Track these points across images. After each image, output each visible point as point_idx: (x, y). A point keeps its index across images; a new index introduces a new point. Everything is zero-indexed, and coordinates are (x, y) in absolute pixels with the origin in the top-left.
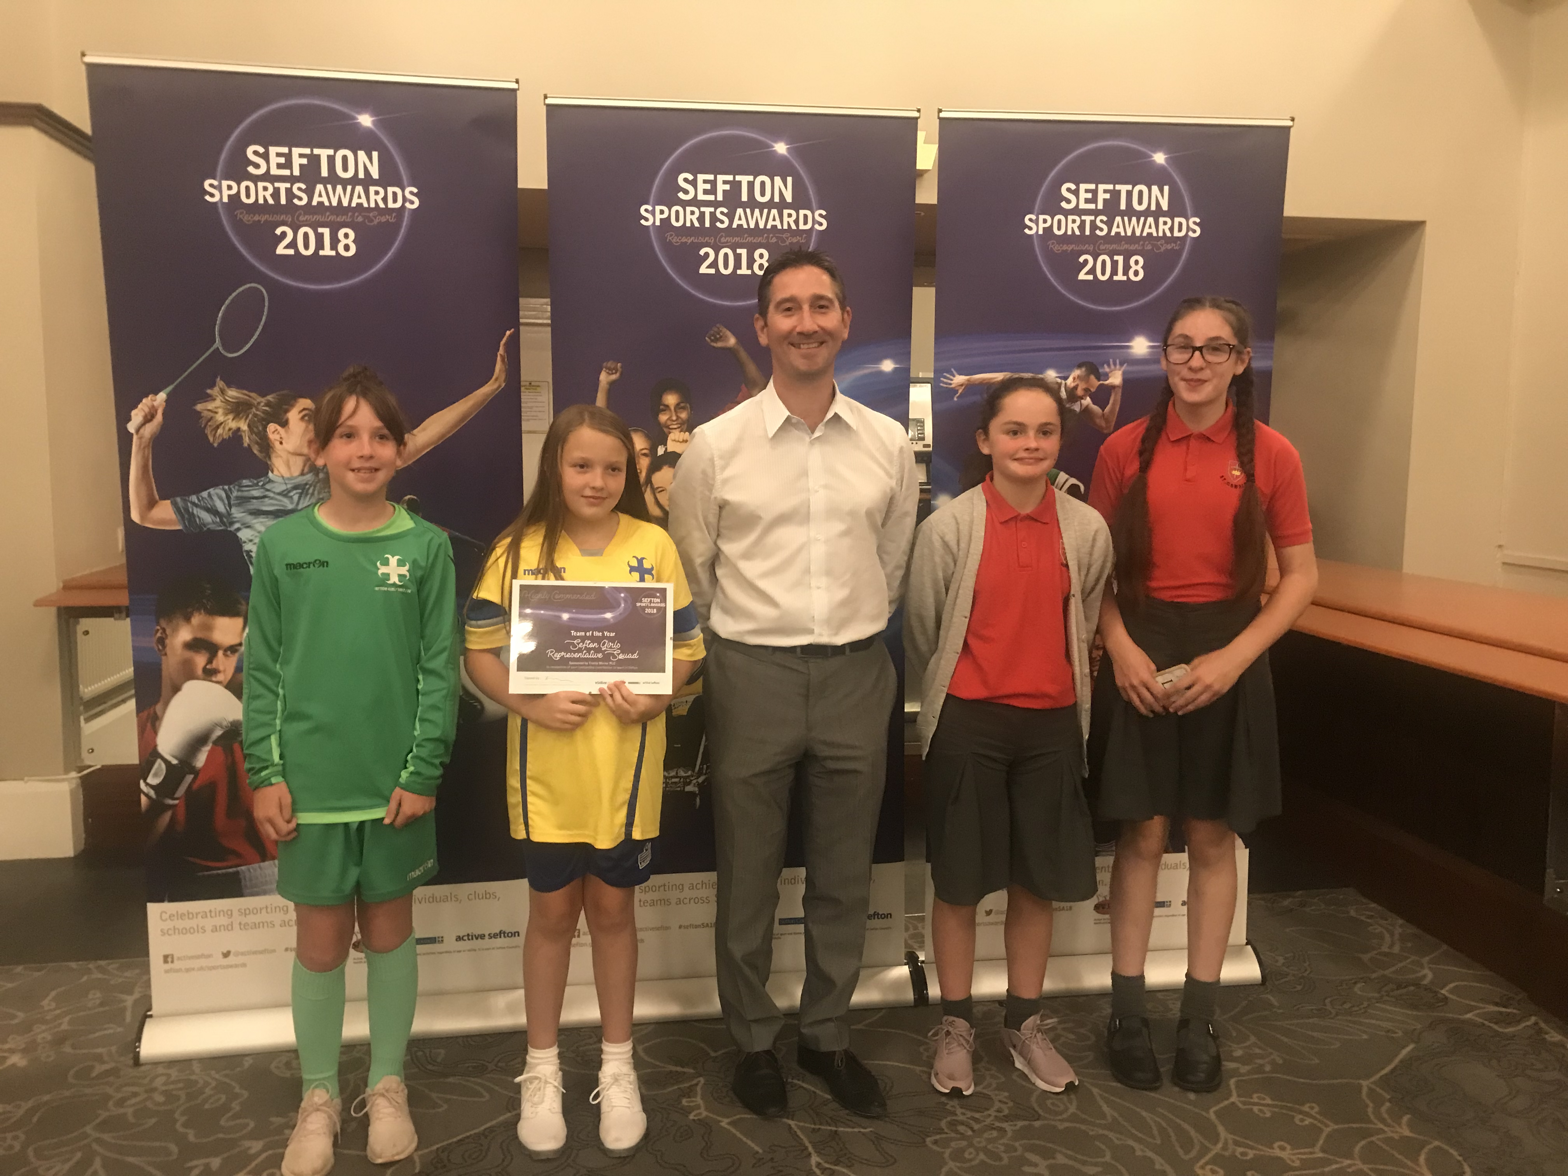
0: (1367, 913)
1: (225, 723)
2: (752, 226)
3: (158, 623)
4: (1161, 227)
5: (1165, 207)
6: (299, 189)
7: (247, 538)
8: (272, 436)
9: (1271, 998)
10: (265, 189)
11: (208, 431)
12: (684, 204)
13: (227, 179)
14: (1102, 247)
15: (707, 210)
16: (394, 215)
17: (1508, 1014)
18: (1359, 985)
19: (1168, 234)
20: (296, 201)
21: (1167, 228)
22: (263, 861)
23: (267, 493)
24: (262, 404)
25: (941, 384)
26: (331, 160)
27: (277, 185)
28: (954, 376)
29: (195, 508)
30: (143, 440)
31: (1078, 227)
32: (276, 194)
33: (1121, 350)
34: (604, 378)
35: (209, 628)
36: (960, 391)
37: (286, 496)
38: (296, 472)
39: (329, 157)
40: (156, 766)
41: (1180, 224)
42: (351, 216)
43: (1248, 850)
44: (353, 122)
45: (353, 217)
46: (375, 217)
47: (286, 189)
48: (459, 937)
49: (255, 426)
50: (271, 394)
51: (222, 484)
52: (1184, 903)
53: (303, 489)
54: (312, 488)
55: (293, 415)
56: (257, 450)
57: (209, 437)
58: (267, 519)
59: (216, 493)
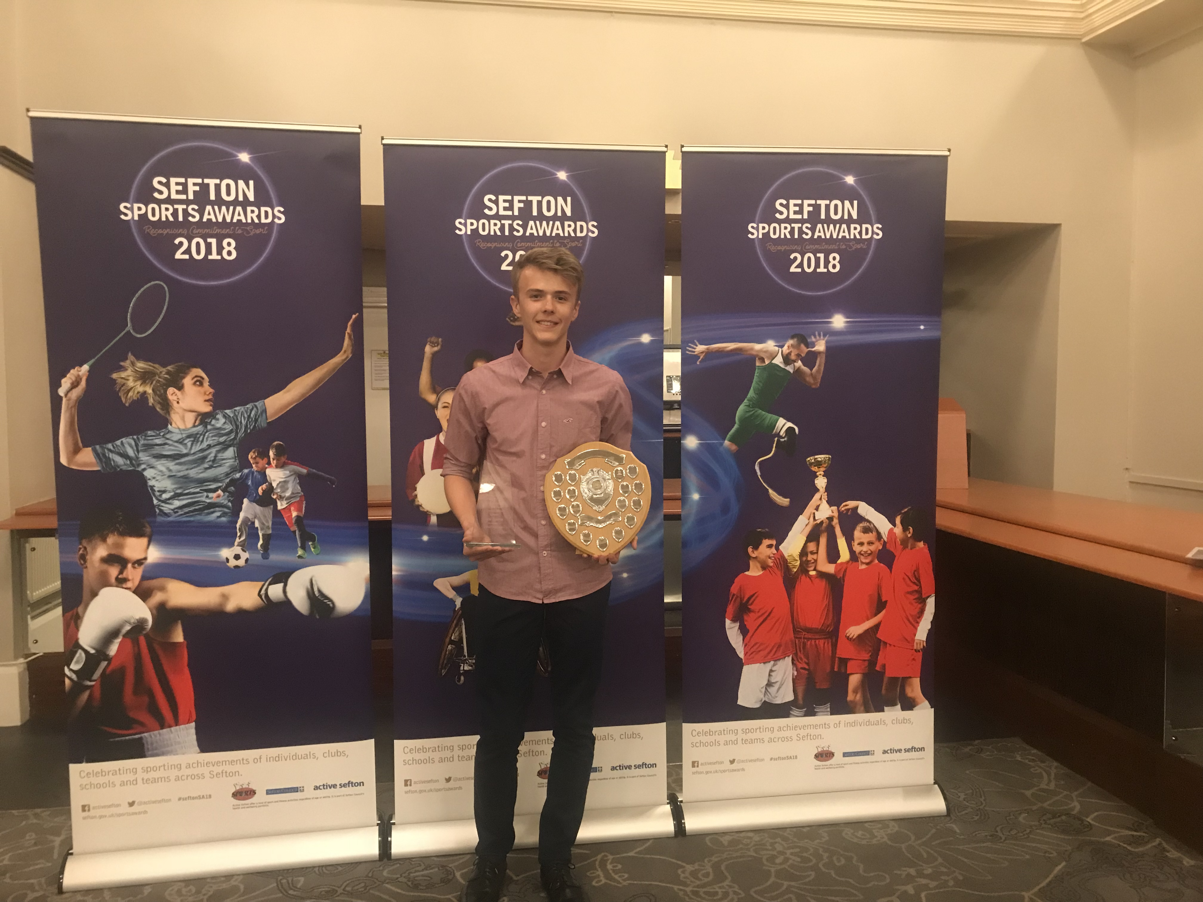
0: (1030, 757)
1: (132, 621)
2: (541, 234)
3: (81, 543)
4: (852, 231)
5: (855, 216)
6: (193, 209)
7: (152, 476)
8: (170, 397)
9: (954, 826)
10: (167, 209)
11: (121, 394)
12: (489, 218)
13: (138, 202)
14: (807, 247)
15: (507, 223)
16: (266, 228)
17: (1140, 836)
18: (1024, 815)
19: (858, 237)
20: (190, 219)
21: (856, 232)
22: (162, 727)
23: (167, 441)
24: (164, 373)
25: (687, 352)
26: (218, 187)
27: (176, 206)
28: (697, 346)
29: (110, 454)
30: (71, 401)
31: (789, 232)
32: (175, 213)
33: (825, 325)
34: (428, 350)
35: (120, 546)
36: (701, 357)
37: (181, 443)
38: (190, 424)
39: (216, 185)
40: (77, 655)
41: (867, 229)
42: (232, 230)
43: (933, 709)
44: (234, 158)
45: (234, 230)
46: (252, 230)
47: (183, 209)
48: (316, 786)
49: (158, 390)
50: (170, 365)
51: (132, 435)
52: (885, 752)
53: (195, 438)
54: (202, 437)
55: (187, 381)
56: (159, 408)
57: (122, 399)
58: (167, 461)
59: (127, 441)
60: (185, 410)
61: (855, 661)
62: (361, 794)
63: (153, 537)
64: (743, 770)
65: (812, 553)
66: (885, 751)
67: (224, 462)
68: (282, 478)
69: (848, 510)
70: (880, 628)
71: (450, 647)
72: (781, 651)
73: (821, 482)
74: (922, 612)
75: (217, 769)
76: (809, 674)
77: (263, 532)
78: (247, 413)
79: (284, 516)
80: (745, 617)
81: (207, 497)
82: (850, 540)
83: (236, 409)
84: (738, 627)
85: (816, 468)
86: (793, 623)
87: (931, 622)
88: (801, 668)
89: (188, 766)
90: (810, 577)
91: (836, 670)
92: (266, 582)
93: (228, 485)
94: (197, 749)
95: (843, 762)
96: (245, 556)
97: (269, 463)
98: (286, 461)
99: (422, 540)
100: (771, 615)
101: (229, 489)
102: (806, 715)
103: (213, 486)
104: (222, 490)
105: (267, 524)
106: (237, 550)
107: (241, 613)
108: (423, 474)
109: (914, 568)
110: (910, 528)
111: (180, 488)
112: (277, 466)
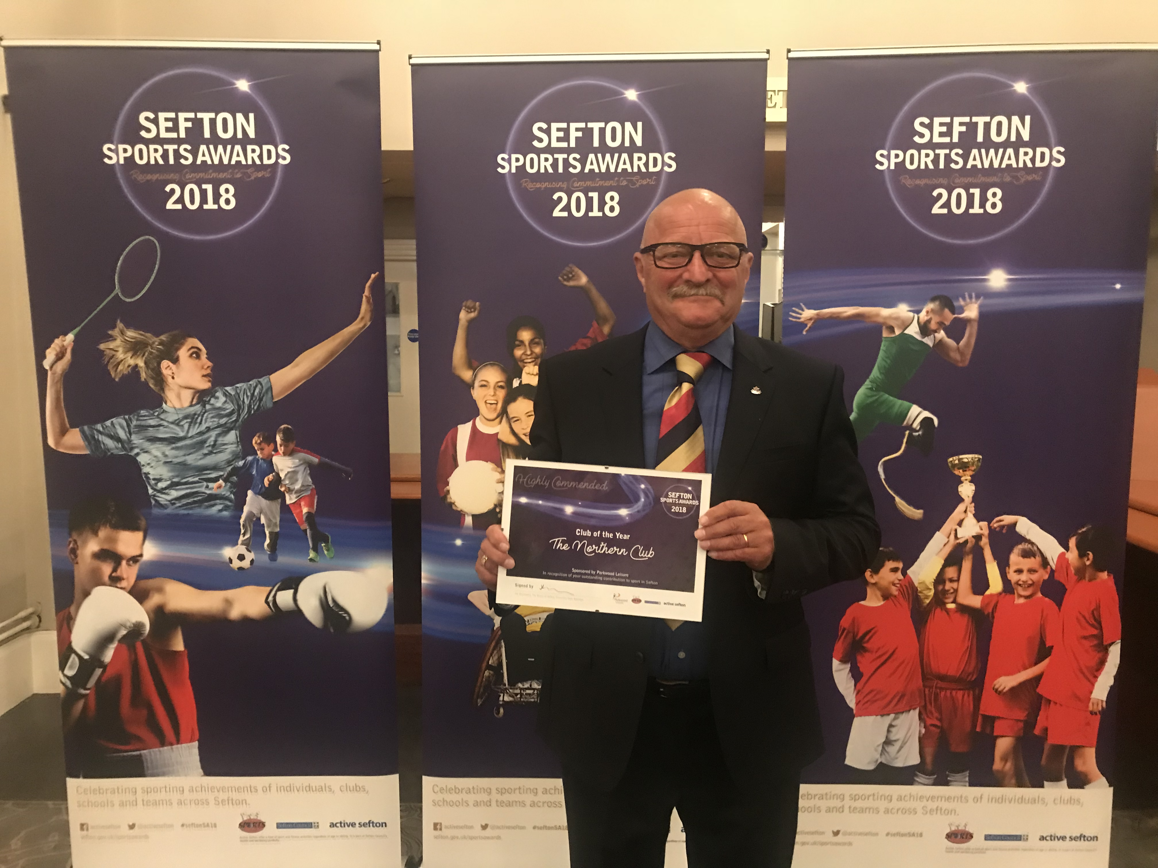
1: (128, 624)
2: (603, 170)
3: (70, 536)
6: (185, 150)
7: (145, 462)
8: (165, 372)
10: (156, 151)
11: (110, 367)
12: (538, 152)
13: (123, 142)
14: (957, 181)
15: (561, 157)
19: (1030, 165)
20: (182, 161)
21: (1028, 159)
22: (163, 744)
24: (157, 343)
25: (791, 319)
26: (213, 122)
27: (166, 147)
28: (803, 310)
29: (100, 436)
30: (56, 375)
31: (932, 161)
32: (165, 155)
33: (979, 284)
34: (464, 316)
35: (113, 540)
36: (809, 326)
37: (178, 425)
38: (187, 404)
39: (210, 119)
40: (71, 660)
41: (1043, 155)
42: (231, 173)
44: (232, 87)
45: (232, 173)
46: (253, 173)
47: (174, 150)
48: (333, 823)
49: (150, 363)
50: (164, 334)
51: (124, 414)
53: (192, 419)
54: (200, 418)
55: (183, 353)
56: (153, 384)
57: (111, 373)
58: (162, 445)
59: (118, 422)
60: (181, 386)
61: (1005, 720)
62: (383, 836)
63: (149, 532)
64: (850, 844)
65: (951, 580)
66: (1043, 837)
67: (225, 447)
68: (291, 468)
69: (1003, 527)
70: (1042, 681)
71: (487, 673)
72: (904, 702)
73: (967, 490)
74: (1102, 663)
75: (222, 796)
76: (940, 733)
77: (269, 530)
78: (250, 389)
79: (293, 512)
80: (859, 658)
81: (207, 487)
82: (1003, 566)
83: (238, 385)
84: (848, 669)
85: (961, 471)
86: (922, 668)
87: (1115, 678)
88: (931, 725)
89: (191, 790)
90: (948, 611)
91: (978, 729)
92: (274, 586)
94: (201, 771)
95: (986, 847)
96: (250, 556)
97: (276, 450)
98: (295, 447)
99: (454, 545)
100: (893, 657)
101: (231, 479)
102: (936, 783)
103: (213, 475)
104: (223, 480)
105: (274, 521)
106: (241, 549)
107: (246, 621)
108: (456, 465)
109: (1093, 607)
110: (1088, 554)
111: (177, 476)
112: (285, 454)
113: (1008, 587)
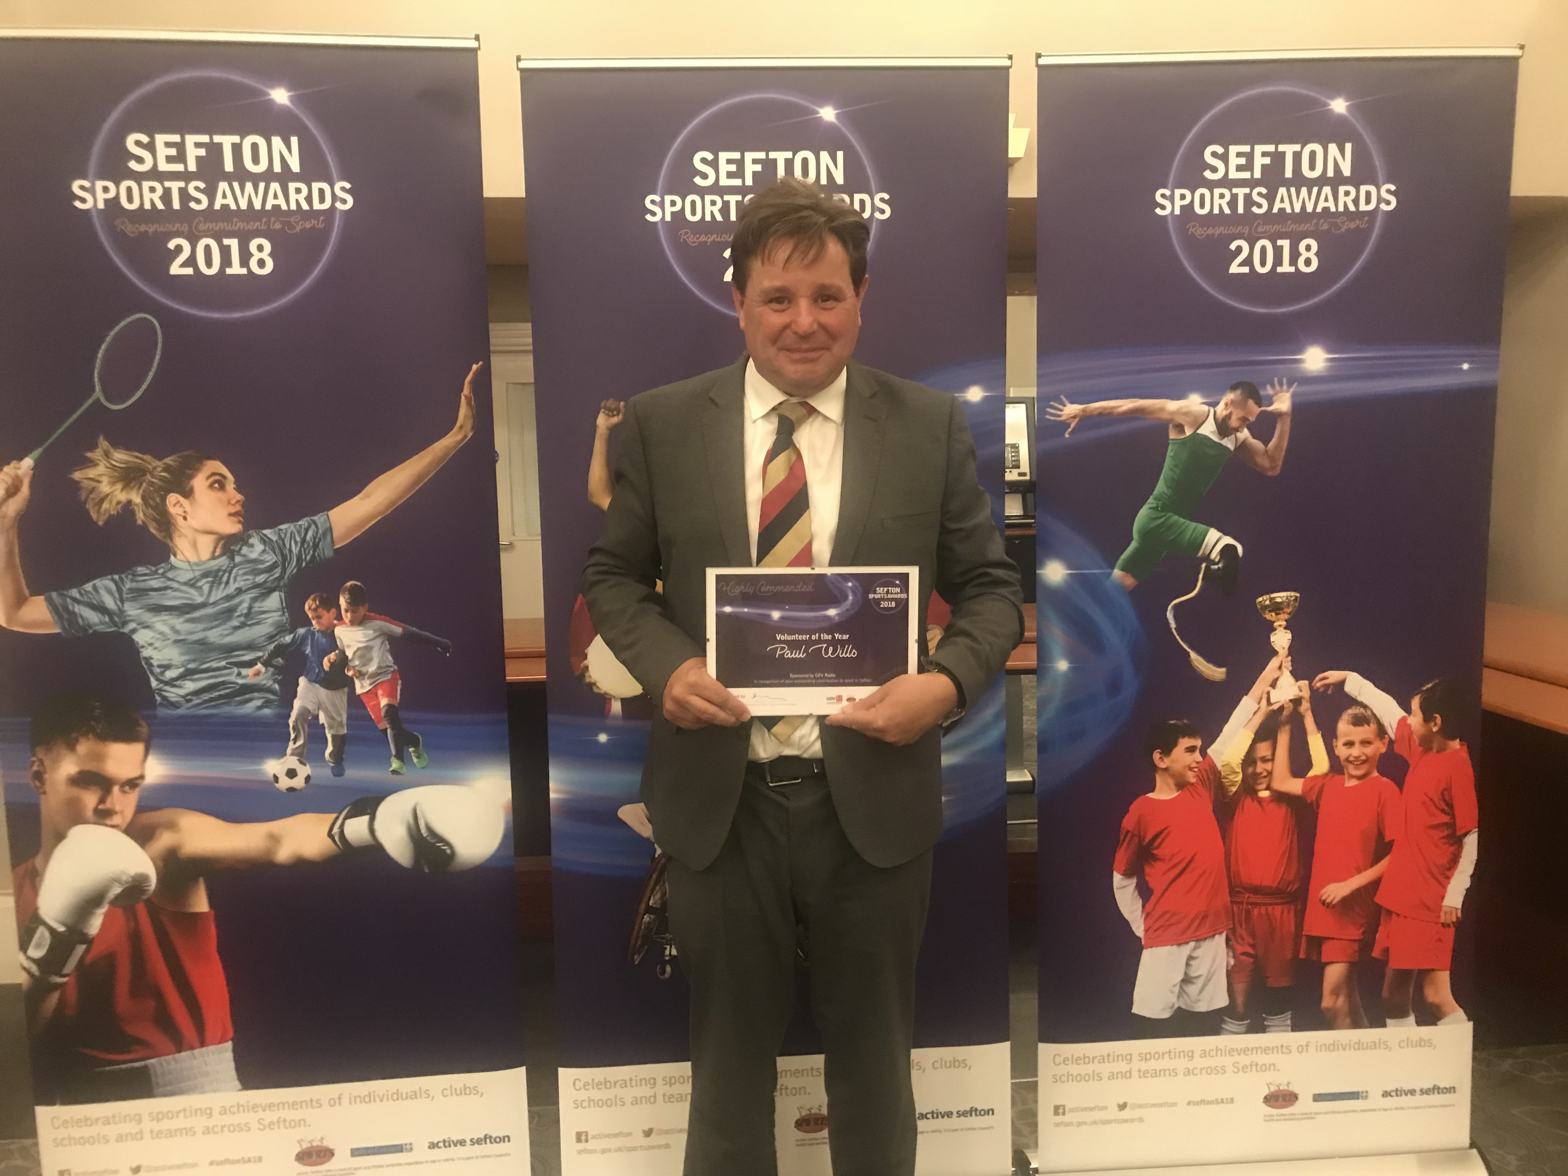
1: (124, 878)
3: (34, 755)
4: (1342, 198)
5: (1347, 171)
6: (197, 189)
7: (146, 642)
8: (173, 510)
10: (152, 190)
11: (90, 506)
13: (102, 177)
14: (1260, 229)
16: (321, 218)
19: (1352, 208)
20: (193, 205)
21: (1349, 200)
22: (179, 1049)
23: (169, 583)
24: (159, 469)
25: (1048, 417)
26: (237, 149)
27: (167, 184)
28: (1064, 405)
29: (76, 605)
30: (7, 520)
31: (1228, 203)
32: (166, 197)
33: (1291, 366)
34: (603, 422)
35: (99, 757)
36: (1072, 426)
37: (193, 586)
38: (205, 554)
39: (234, 145)
40: (38, 934)
41: (1368, 194)
42: (265, 223)
43: (1471, 1024)
44: (263, 98)
45: (268, 223)
46: (298, 223)
47: (180, 189)
48: (433, 1143)
49: (150, 498)
50: (170, 455)
51: (111, 573)
52: (1386, 1094)
53: (215, 577)
54: (227, 575)
55: (200, 482)
56: (154, 528)
57: (92, 514)
58: (171, 617)
59: (103, 585)
60: (197, 531)
61: (1335, 941)
62: (506, 1155)
63: (153, 743)
64: (1141, 1120)
65: (1264, 760)
66: (1386, 1091)
67: (263, 616)
68: (363, 642)
69: (1327, 686)
70: (1381, 887)
71: (646, 918)
72: (1207, 925)
73: (1281, 639)
74: (1455, 859)
75: (271, 1116)
76: (1253, 963)
77: (332, 732)
78: (299, 532)
79: (367, 705)
80: (1148, 870)
81: (239, 674)
82: (1329, 736)
83: (283, 527)
84: (1134, 884)
85: (1273, 614)
86: (1229, 877)
87: (1472, 876)
88: (1244, 954)
89: (224, 1111)
90: (1260, 801)
91: (1302, 956)
92: (340, 813)
93: (274, 654)
94: (237, 1083)
95: (1315, 1111)
96: (304, 771)
97: (339, 618)
98: (367, 613)
99: (597, 743)
100: (1192, 866)
101: (274, 662)
102: (1250, 1030)
103: (247, 658)
104: (263, 664)
105: (338, 719)
106: (291, 761)
107: (301, 865)
109: (1443, 786)
110: (1436, 717)
111: (194, 661)
112: (353, 623)
113: (1337, 766)
